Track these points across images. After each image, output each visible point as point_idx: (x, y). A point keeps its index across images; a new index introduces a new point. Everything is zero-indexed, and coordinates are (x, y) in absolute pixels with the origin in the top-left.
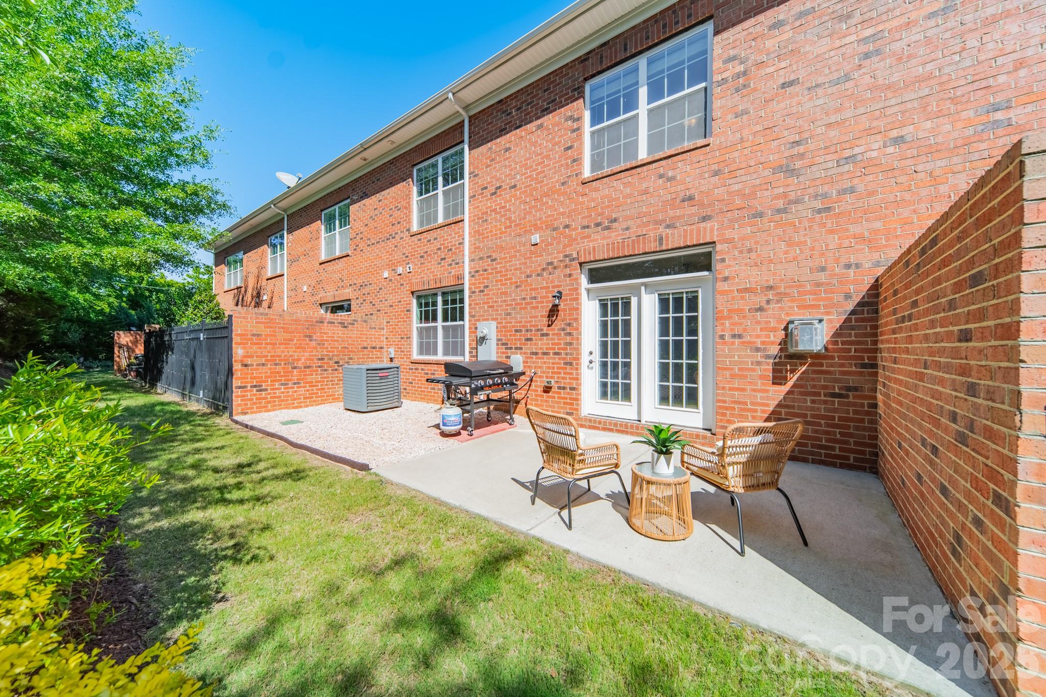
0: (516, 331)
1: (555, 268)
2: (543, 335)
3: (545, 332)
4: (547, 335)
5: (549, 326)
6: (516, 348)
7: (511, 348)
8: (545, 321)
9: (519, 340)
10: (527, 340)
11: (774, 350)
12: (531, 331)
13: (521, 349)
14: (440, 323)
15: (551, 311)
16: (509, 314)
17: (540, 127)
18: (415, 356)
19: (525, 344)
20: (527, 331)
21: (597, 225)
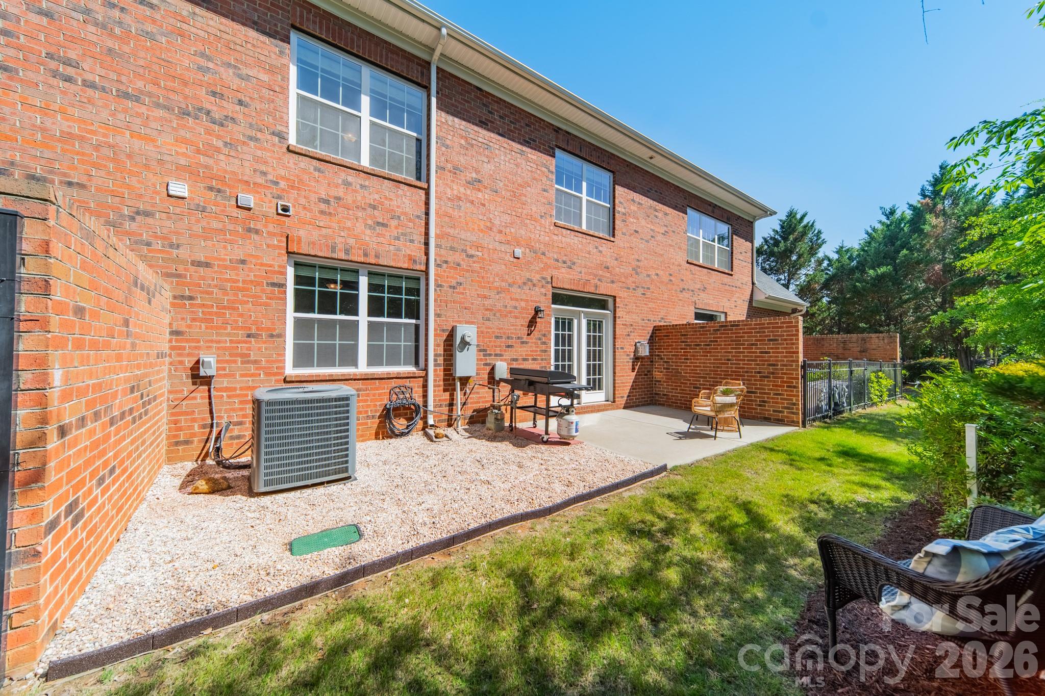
0: (497, 337)
1: (534, 285)
2: (523, 343)
3: (524, 340)
4: (527, 343)
5: (528, 335)
6: (496, 355)
7: (490, 355)
8: (525, 330)
9: (500, 346)
10: (509, 346)
11: (632, 356)
12: (512, 338)
13: (501, 355)
14: (363, 318)
15: (530, 322)
16: (488, 320)
17: (522, 153)
18: (290, 370)
19: (505, 351)
20: (508, 338)
21: (564, 262)
